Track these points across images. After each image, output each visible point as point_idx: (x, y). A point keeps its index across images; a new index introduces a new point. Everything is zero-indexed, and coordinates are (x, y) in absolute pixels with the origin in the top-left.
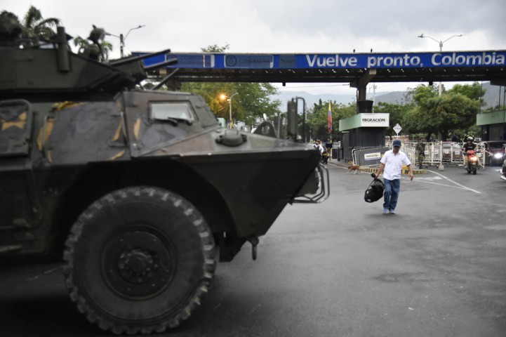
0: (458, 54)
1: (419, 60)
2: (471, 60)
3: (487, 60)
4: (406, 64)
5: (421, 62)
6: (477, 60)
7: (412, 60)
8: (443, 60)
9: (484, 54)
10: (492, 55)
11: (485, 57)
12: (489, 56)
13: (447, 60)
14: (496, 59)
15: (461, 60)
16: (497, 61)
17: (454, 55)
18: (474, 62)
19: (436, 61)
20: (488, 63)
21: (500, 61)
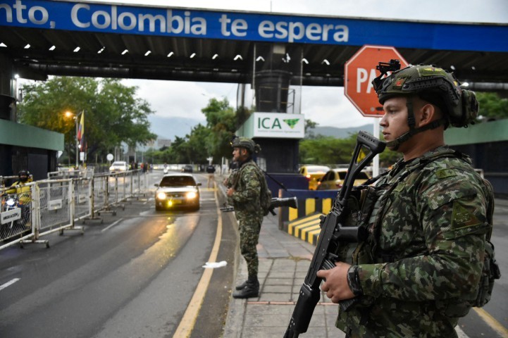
0: (122, 8)
1: (45, 14)
2: (147, 23)
3: (175, 25)
4: (21, 20)
5: (50, 19)
6: (157, 23)
7: (31, 13)
8: (94, 17)
9: (169, 13)
10: (183, 17)
11: (171, 18)
12: (178, 18)
13: (101, 19)
14: (192, 24)
15: (127, 21)
16: (194, 27)
17: (114, 11)
18: (152, 28)
19: (81, 19)
20: (178, 31)
21: (198, 29)
